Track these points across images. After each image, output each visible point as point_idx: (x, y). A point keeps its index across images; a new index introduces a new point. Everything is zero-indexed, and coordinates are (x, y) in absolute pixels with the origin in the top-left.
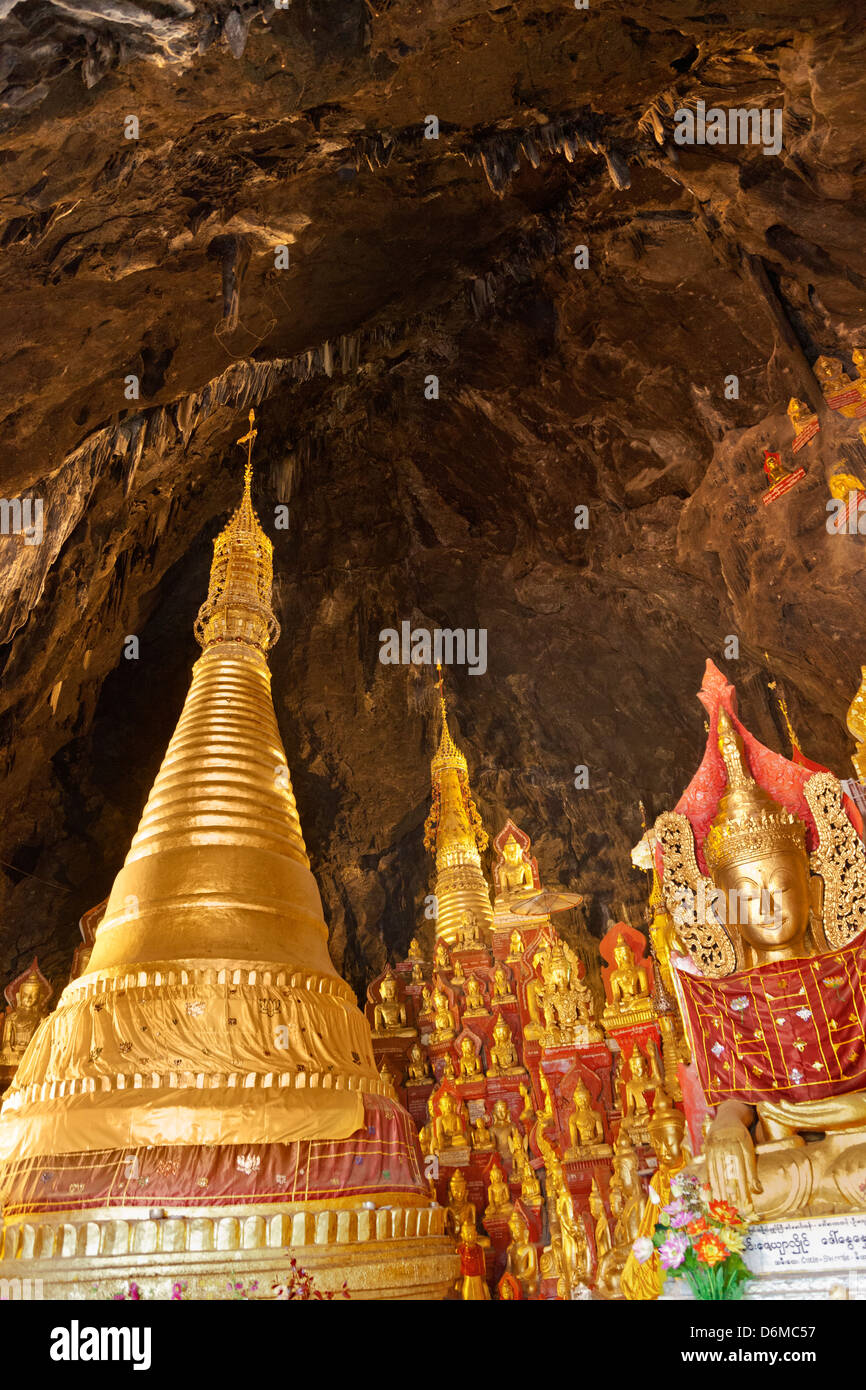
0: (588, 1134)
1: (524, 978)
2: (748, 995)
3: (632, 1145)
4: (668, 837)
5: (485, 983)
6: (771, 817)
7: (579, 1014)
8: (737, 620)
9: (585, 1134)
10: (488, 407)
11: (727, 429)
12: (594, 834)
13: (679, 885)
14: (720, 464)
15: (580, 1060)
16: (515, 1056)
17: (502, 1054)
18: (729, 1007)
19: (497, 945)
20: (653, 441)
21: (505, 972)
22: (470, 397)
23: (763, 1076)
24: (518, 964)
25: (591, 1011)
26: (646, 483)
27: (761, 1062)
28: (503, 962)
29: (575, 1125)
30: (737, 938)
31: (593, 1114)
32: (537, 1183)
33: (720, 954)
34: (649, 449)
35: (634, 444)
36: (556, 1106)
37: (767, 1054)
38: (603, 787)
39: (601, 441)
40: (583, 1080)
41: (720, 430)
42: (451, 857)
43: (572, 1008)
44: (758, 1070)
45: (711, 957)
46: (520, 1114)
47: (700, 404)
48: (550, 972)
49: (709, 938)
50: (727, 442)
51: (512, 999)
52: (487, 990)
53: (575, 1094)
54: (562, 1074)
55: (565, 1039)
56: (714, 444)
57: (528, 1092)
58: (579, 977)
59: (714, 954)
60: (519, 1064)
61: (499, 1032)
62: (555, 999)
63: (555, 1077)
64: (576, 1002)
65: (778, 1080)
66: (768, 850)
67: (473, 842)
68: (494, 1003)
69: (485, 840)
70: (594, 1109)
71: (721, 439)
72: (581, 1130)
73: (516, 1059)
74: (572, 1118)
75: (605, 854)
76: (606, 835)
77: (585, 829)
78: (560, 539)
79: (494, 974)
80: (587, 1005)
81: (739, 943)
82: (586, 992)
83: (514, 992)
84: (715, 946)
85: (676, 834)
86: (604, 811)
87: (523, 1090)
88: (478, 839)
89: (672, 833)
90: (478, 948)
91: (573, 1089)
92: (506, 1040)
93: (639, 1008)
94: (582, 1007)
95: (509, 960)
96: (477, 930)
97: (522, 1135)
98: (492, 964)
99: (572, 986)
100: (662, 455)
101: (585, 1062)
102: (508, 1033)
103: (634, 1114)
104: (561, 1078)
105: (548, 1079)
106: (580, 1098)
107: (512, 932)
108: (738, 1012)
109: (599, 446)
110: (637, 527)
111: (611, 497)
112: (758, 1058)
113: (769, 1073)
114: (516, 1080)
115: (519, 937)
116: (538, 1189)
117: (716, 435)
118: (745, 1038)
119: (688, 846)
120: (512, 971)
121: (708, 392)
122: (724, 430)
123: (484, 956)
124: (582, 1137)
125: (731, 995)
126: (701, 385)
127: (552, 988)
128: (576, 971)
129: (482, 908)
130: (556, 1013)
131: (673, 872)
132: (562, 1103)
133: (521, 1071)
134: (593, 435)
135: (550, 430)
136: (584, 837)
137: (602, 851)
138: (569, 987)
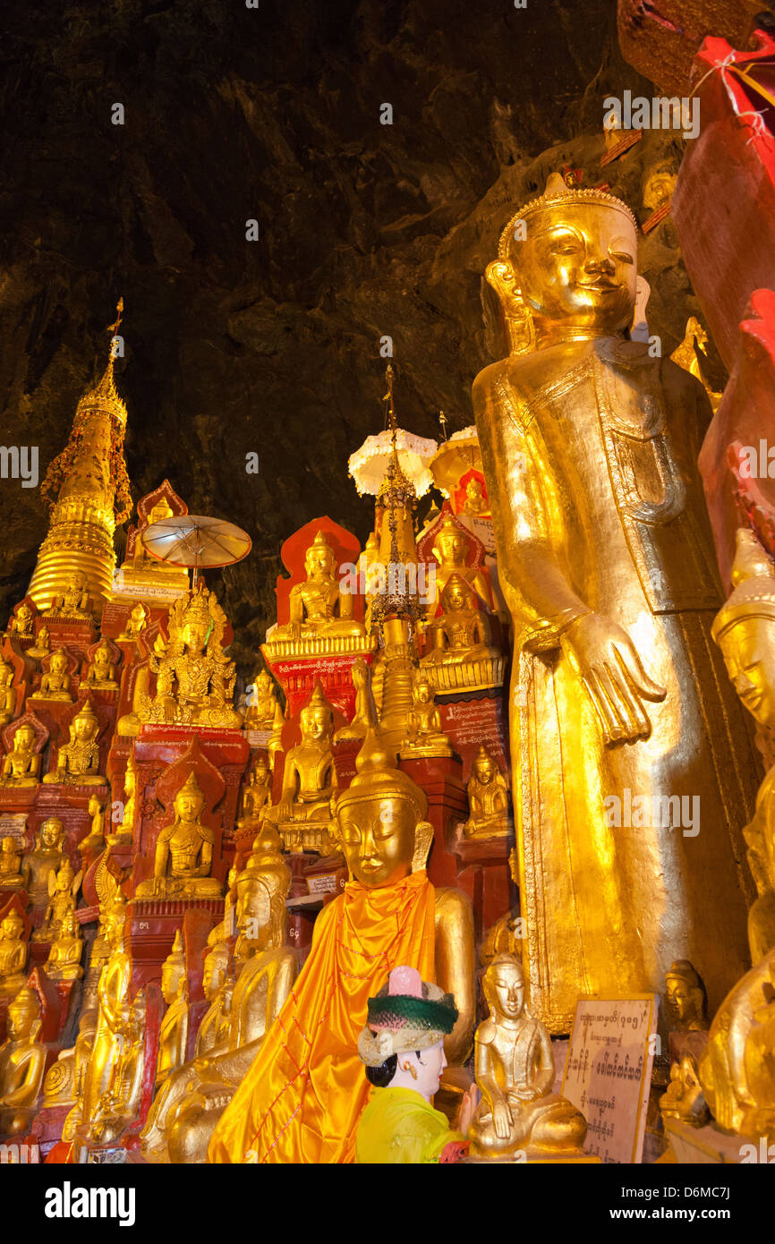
0: (186, 860)
1: (137, 659)
3: (283, 851)
5: (77, 664)
7: (210, 691)
8: (487, 344)
9: (180, 861)
10: (250, 107)
11: (519, 157)
12: (248, 603)
14: (506, 185)
15: (199, 746)
16: (96, 762)
17: (75, 755)
19: (109, 618)
20: (425, 180)
21: (112, 653)
22: (232, 87)
24: (133, 645)
25: (230, 692)
26: (404, 225)
28: (111, 641)
29: (167, 843)
31: (201, 830)
32: (78, 945)
34: (417, 191)
35: (402, 184)
36: (143, 814)
38: (270, 556)
39: (364, 181)
40: (197, 776)
41: (511, 158)
42: (74, 510)
43: (204, 676)
46: (80, 841)
47: (497, 123)
48: (181, 625)
50: (520, 163)
51: (112, 686)
52: (79, 671)
53: (179, 795)
54: (165, 764)
55: (182, 719)
56: (503, 167)
57: (102, 811)
58: (223, 643)
60: (100, 772)
61: (80, 725)
62: (179, 663)
63: (149, 769)
64: (212, 673)
67: (110, 504)
68: (83, 686)
69: (129, 507)
70: (204, 824)
71: (512, 162)
72: (175, 853)
73: (95, 766)
74: (163, 833)
75: (255, 626)
76: (261, 606)
77: (240, 596)
78: (291, 286)
79: (95, 652)
80: (226, 682)
82: (227, 665)
83: (117, 679)
86: (265, 580)
87: (93, 805)
88: (118, 507)
90: (81, 617)
91: (177, 787)
92: (87, 737)
93: (334, 634)
94: (217, 682)
95: (122, 638)
96: (85, 597)
97: (75, 870)
98: (96, 639)
99: (209, 652)
100: (430, 198)
101: (207, 752)
102: (93, 729)
103: (295, 799)
104: (160, 771)
105: (138, 771)
106: (183, 803)
107: (135, 606)
109: (361, 186)
110: (385, 261)
111: (359, 242)
114: (87, 792)
115: (143, 614)
116: (77, 954)
117: (507, 159)
120: (122, 653)
121: (510, 111)
122: (515, 158)
123: (86, 628)
124: (175, 865)
126: (504, 102)
127: (178, 648)
128: (221, 635)
129: (101, 579)
130: (176, 684)
132: (153, 810)
133: (98, 781)
134: (358, 173)
135: (311, 158)
136: (236, 606)
137: (253, 622)
138: (204, 652)
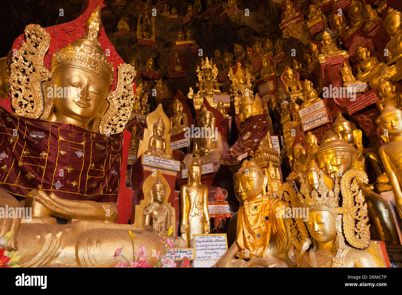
2: (47, 132)
4: (33, 37)
6: (106, 61)
13: (26, 61)
18: (28, 134)
23: (33, 179)
27: (36, 171)
30: (49, 104)
33: (33, 107)
37: (44, 168)
44: (31, 175)
45: (26, 105)
49: (30, 96)
59: (30, 105)
65: (43, 184)
66: (97, 72)
81: (50, 107)
84: (32, 102)
85: (39, 39)
89: (37, 36)
108: (34, 138)
112: (35, 168)
113: (38, 178)
118: (31, 154)
119: (44, 48)
125: (32, 129)
131: (26, 53)
